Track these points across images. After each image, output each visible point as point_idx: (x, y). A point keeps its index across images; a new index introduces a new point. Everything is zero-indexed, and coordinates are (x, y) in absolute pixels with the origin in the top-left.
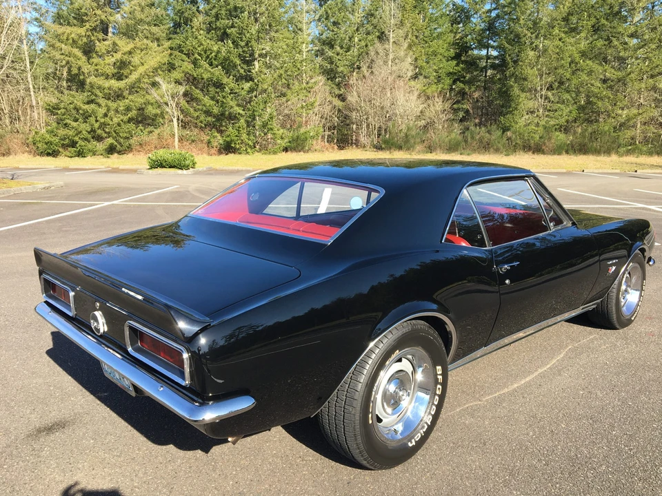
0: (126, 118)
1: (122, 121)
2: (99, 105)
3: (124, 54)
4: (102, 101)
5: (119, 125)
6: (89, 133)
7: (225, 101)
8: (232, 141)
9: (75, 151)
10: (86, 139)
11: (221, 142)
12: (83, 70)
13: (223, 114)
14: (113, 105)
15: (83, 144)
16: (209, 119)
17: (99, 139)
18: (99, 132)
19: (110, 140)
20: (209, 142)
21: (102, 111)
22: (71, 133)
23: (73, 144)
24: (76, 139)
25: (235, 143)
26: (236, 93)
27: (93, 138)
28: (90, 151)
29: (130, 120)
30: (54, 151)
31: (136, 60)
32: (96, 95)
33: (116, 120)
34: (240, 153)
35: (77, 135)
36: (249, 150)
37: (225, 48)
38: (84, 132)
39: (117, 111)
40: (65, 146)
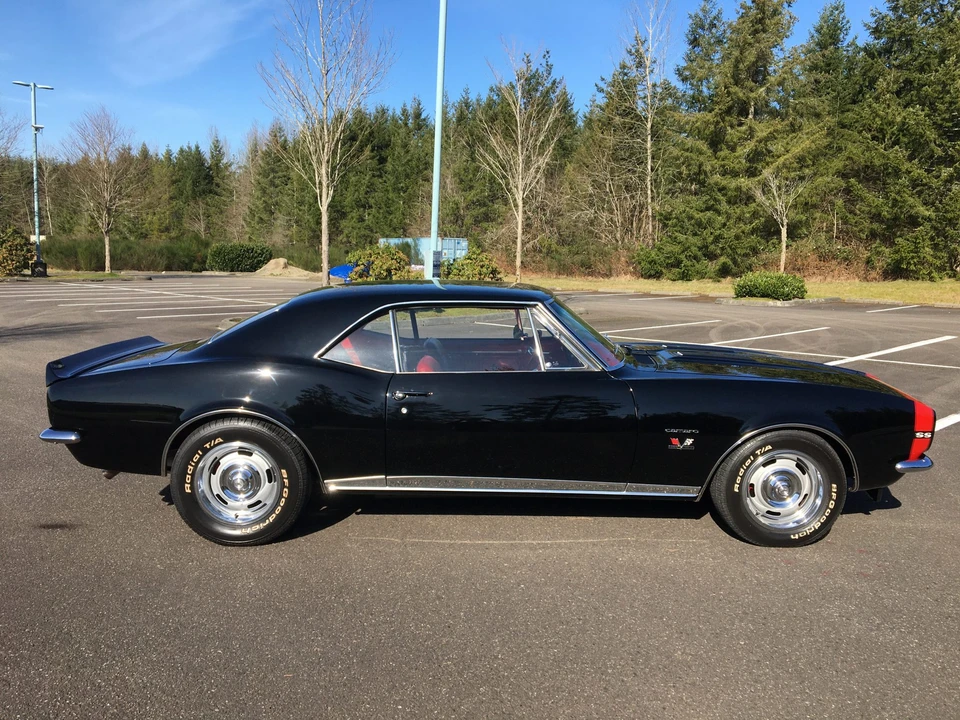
0: (748, 228)
1: (743, 232)
2: (718, 213)
3: (760, 142)
4: (724, 206)
5: (737, 237)
6: (700, 249)
7: (899, 198)
8: (902, 259)
9: (679, 273)
10: (695, 258)
11: (889, 261)
12: (704, 167)
13: (896, 218)
14: (737, 210)
15: (689, 263)
16: (875, 226)
17: (712, 257)
18: (712, 247)
19: (723, 259)
20: (868, 261)
21: (721, 219)
22: (677, 249)
23: (678, 264)
24: (682, 257)
25: (909, 263)
26: (926, 185)
27: (705, 255)
28: (698, 272)
29: (753, 231)
30: (657, 272)
31: (776, 147)
32: (715, 200)
33: (733, 232)
34: (918, 279)
35: (683, 252)
36: (935, 274)
37: (916, 115)
38: (693, 249)
39: (739, 219)
40: (670, 266)
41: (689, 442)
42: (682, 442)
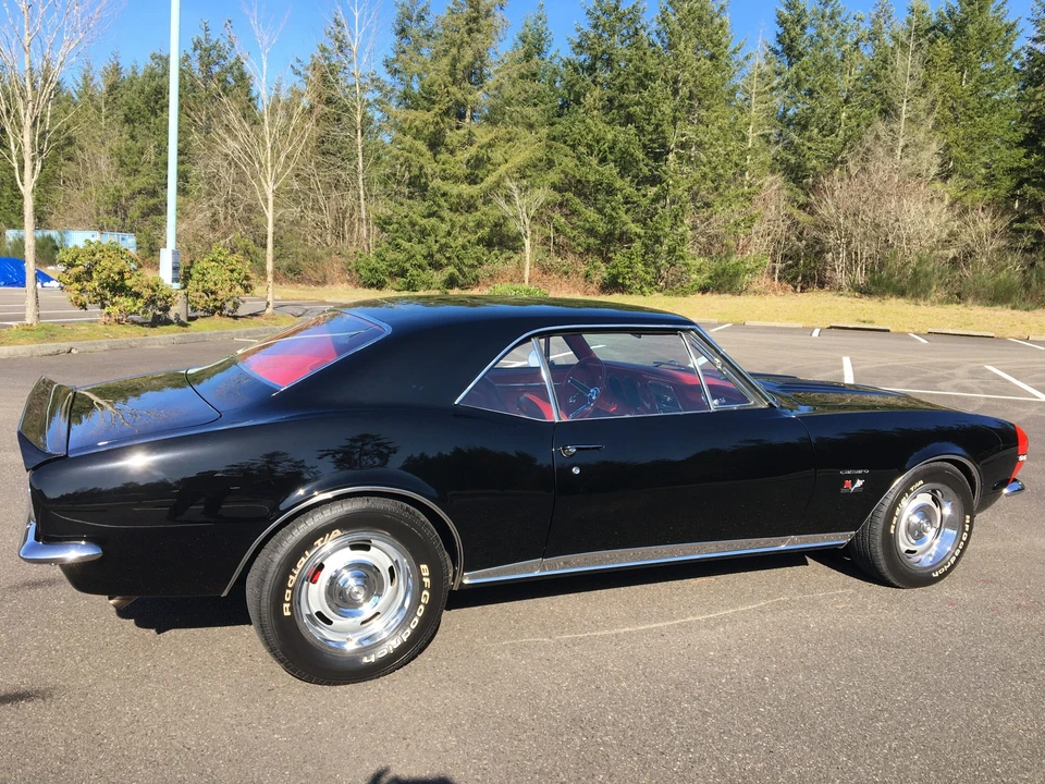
0: (473, 238)
1: (469, 242)
2: (442, 220)
3: (481, 147)
4: (446, 214)
5: (464, 247)
6: (425, 257)
7: (614, 214)
8: (619, 273)
9: (405, 283)
10: (420, 267)
11: (605, 275)
12: (425, 170)
13: (611, 234)
14: (460, 219)
15: (415, 272)
16: (591, 240)
17: (438, 266)
18: (438, 256)
19: (451, 269)
20: (587, 276)
21: (445, 227)
22: (401, 257)
23: (403, 273)
24: (408, 265)
25: (624, 278)
26: (634, 203)
27: (430, 265)
28: (423, 283)
29: (480, 241)
30: (379, 281)
31: (497, 155)
32: (439, 206)
33: (460, 241)
34: (631, 293)
35: (408, 260)
36: (645, 289)
37: (624, 135)
38: (418, 257)
39: (464, 228)
40: (393, 275)
41: (859, 483)
42: (853, 483)
